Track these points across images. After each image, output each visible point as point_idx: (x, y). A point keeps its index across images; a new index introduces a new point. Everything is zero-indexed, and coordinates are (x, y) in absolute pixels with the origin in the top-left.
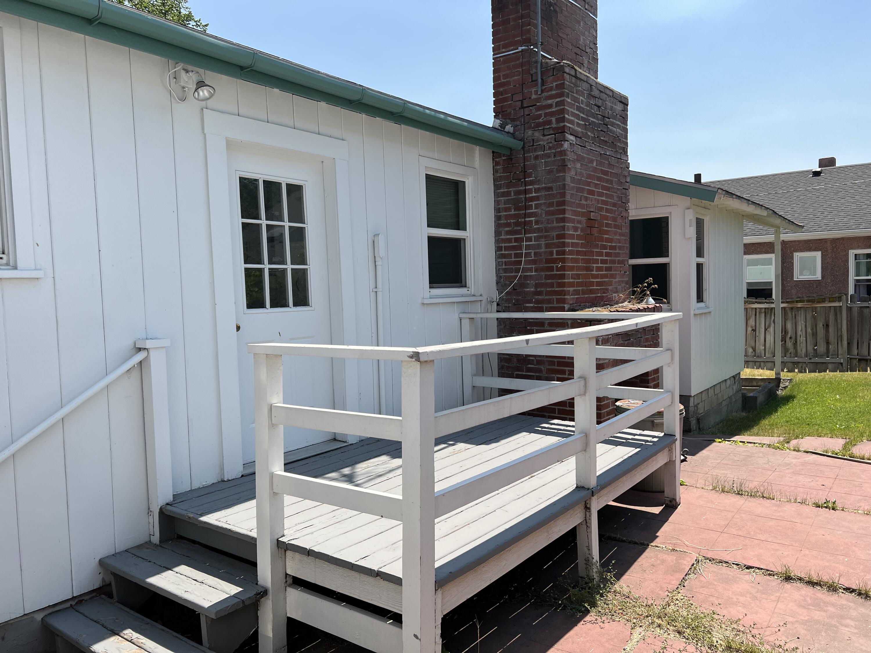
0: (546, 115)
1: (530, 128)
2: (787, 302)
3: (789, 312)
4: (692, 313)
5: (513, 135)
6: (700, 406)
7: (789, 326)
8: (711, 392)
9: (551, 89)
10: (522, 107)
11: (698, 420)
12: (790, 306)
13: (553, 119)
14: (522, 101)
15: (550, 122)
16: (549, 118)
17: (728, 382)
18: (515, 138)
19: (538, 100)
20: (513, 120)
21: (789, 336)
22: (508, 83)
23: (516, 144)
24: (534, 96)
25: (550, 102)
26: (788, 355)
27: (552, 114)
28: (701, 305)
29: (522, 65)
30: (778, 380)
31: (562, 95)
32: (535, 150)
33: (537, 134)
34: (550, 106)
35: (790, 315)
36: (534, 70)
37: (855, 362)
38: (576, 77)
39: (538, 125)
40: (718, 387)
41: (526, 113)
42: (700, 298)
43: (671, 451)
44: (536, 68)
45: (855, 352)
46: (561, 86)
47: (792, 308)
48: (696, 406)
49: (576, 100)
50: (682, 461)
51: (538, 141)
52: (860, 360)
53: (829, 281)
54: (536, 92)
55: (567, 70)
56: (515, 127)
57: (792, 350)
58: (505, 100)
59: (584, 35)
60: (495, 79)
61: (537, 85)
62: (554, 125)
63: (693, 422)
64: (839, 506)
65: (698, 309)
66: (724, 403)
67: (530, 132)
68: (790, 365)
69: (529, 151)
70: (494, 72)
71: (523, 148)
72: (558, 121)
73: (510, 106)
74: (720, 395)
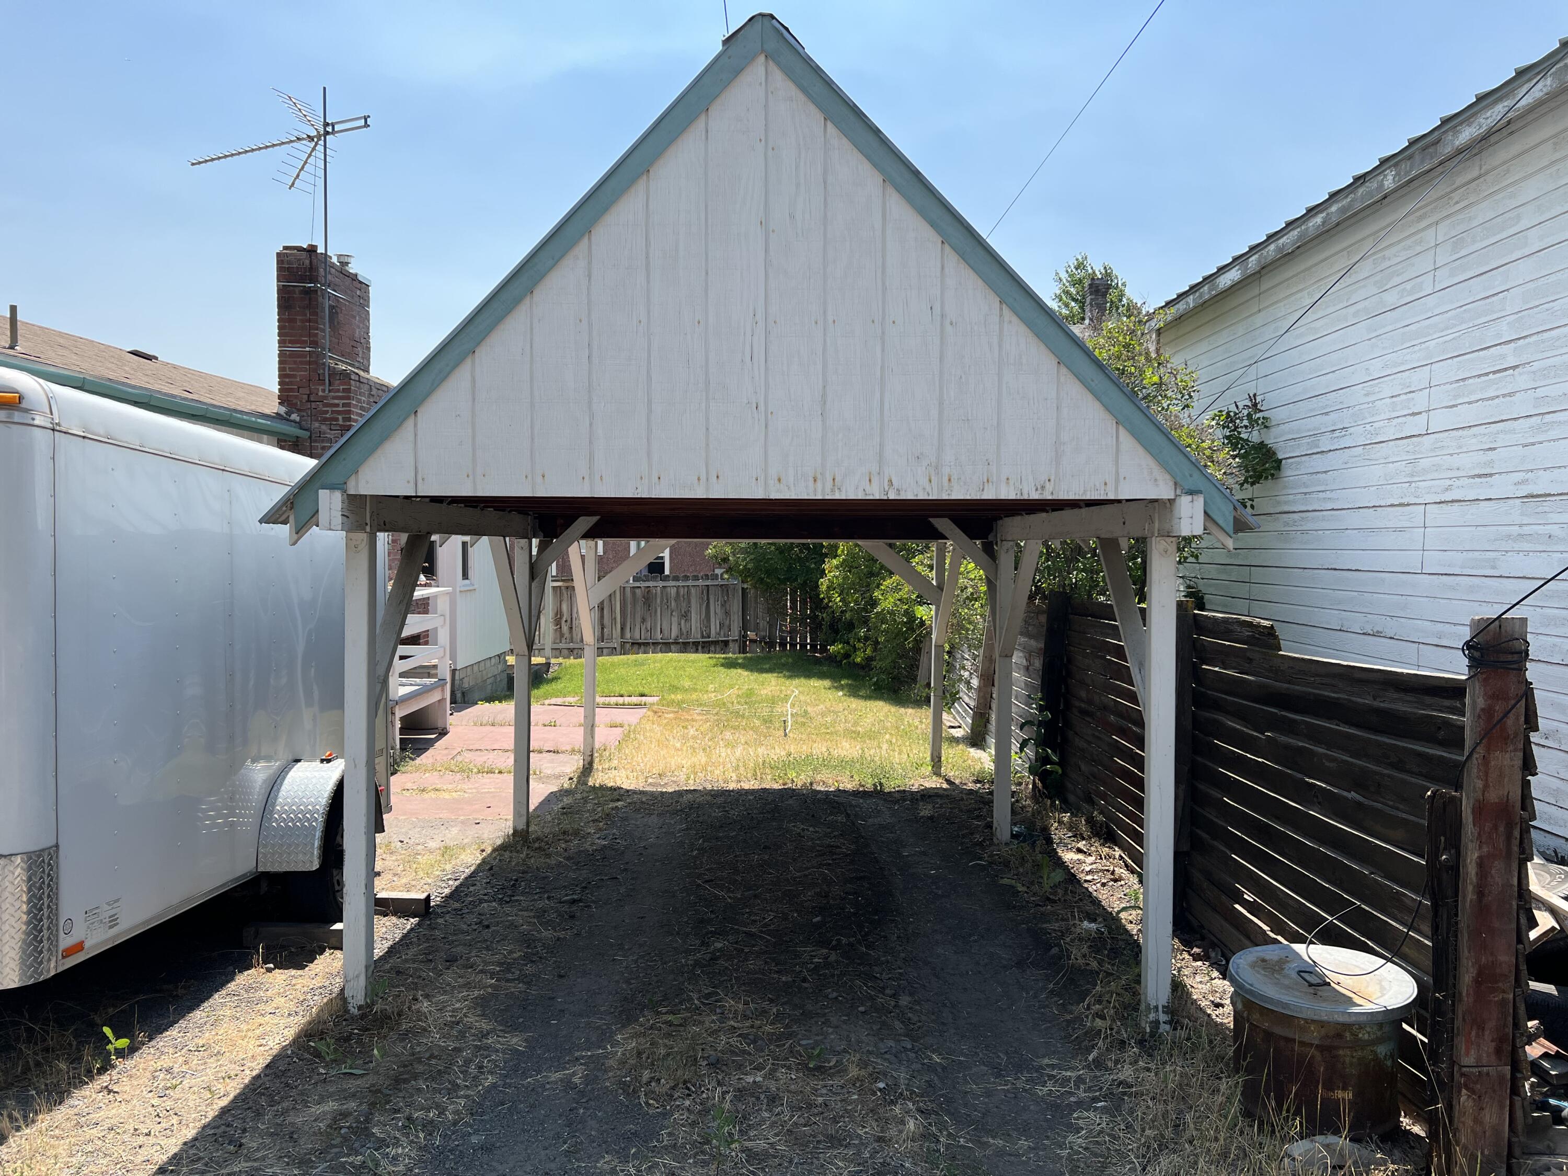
0: (333, 412)
1: (317, 420)
2: (563, 581)
3: (564, 591)
4: (458, 589)
5: (299, 425)
6: (466, 680)
7: (565, 607)
8: (476, 668)
9: (338, 391)
10: (309, 401)
11: (463, 694)
12: (566, 584)
13: (340, 417)
14: (309, 395)
15: (337, 420)
16: (335, 415)
17: (493, 660)
18: (301, 428)
19: (326, 397)
20: (299, 410)
21: (564, 619)
22: (294, 376)
23: (304, 434)
24: (320, 393)
25: (336, 401)
26: (564, 641)
27: (339, 412)
28: (466, 582)
29: (309, 363)
30: (548, 665)
31: (349, 398)
32: (323, 441)
33: (323, 427)
34: (337, 405)
35: (565, 595)
36: (322, 371)
37: (628, 646)
38: (359, 381)
39: (326, 419)
40: (482, 664)
41: (313, 406)
42: (465, 575)
43: (443, 690)
44: (324, 370)
45: (628, 635)
46: (348, 390)
47: (567, 588)
48: (461, 680)
49: (359, 401)
50: (451, 714)
51: (324, 433)
52: (633, 644)
53: (611, 557)
54: (324, 391)
55: (353, 377)
56: (302, 417)
57: (567, 635)
58: (291, 390)
59: (359, 327)
60: (280, 369)
61: (324, 384)
62: (341, 422)
63: (459, 695)
64: (558, 723)
65: (464, 586)
66: (489, 681)
67: (317, 424)
68: (566, 652)
69: (316, 441)
70: (280, 362)
71: (310, 437)
72: (344, 419)
73: (296, 397)
74: (484, 672)
